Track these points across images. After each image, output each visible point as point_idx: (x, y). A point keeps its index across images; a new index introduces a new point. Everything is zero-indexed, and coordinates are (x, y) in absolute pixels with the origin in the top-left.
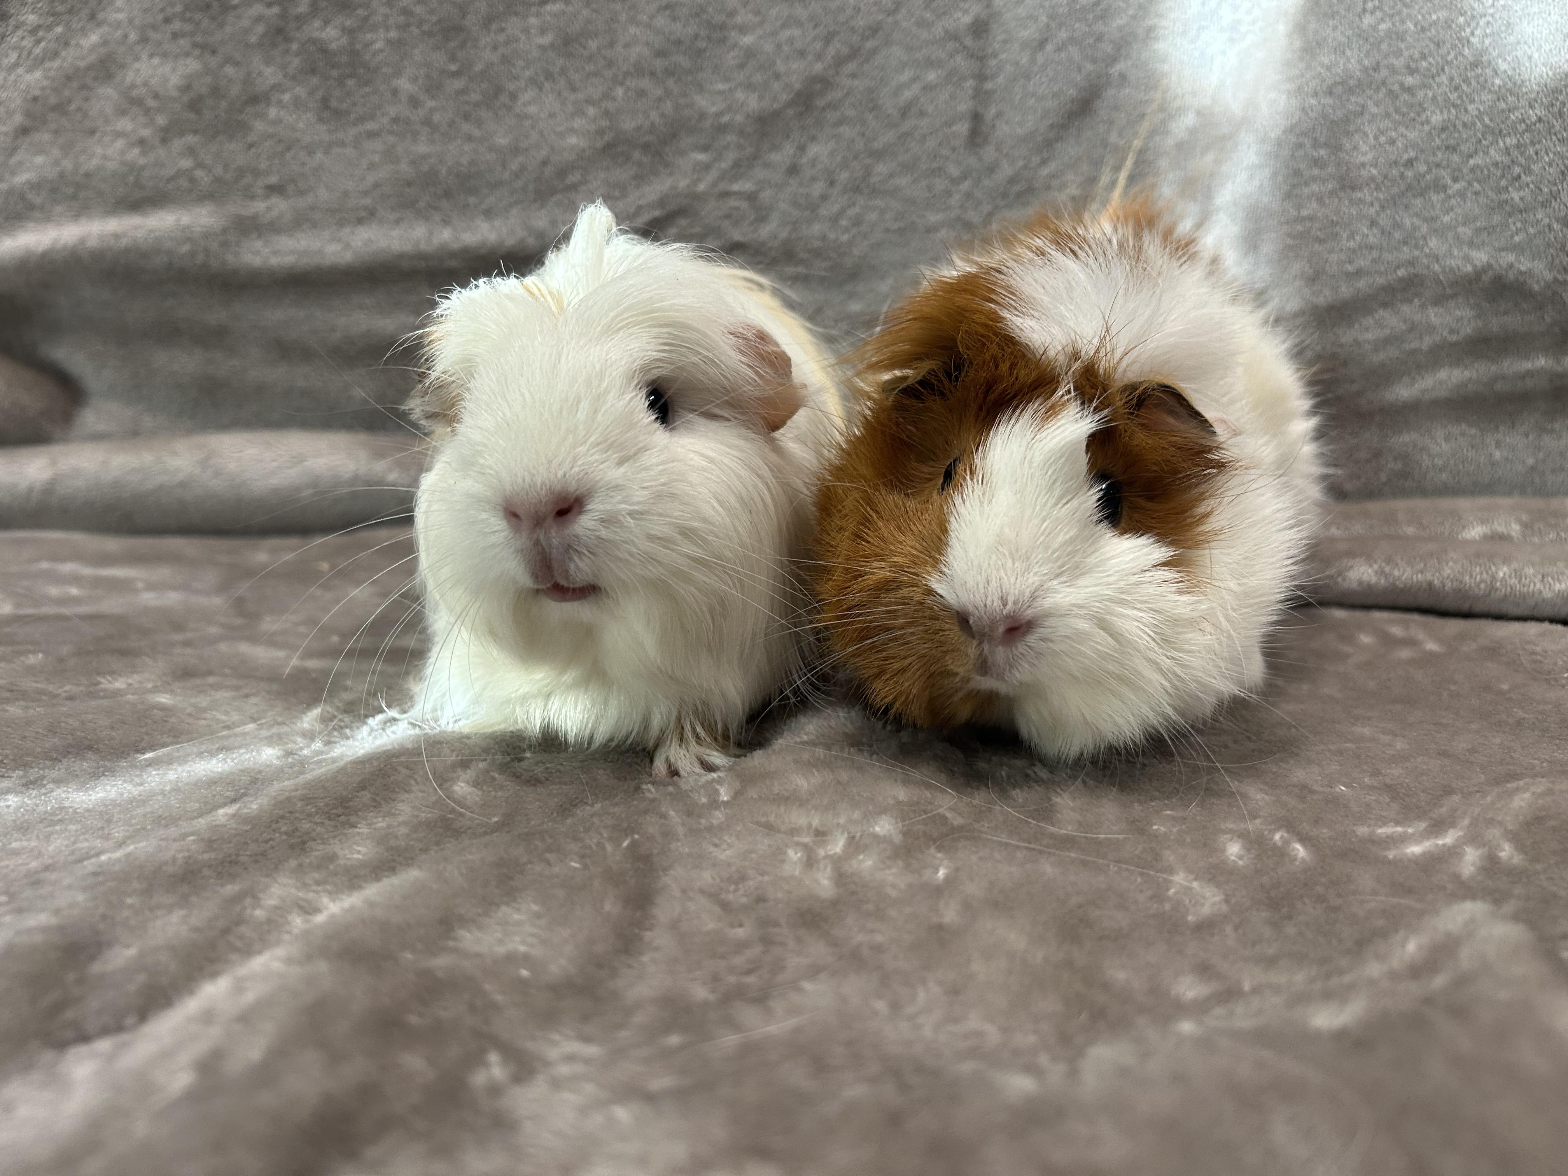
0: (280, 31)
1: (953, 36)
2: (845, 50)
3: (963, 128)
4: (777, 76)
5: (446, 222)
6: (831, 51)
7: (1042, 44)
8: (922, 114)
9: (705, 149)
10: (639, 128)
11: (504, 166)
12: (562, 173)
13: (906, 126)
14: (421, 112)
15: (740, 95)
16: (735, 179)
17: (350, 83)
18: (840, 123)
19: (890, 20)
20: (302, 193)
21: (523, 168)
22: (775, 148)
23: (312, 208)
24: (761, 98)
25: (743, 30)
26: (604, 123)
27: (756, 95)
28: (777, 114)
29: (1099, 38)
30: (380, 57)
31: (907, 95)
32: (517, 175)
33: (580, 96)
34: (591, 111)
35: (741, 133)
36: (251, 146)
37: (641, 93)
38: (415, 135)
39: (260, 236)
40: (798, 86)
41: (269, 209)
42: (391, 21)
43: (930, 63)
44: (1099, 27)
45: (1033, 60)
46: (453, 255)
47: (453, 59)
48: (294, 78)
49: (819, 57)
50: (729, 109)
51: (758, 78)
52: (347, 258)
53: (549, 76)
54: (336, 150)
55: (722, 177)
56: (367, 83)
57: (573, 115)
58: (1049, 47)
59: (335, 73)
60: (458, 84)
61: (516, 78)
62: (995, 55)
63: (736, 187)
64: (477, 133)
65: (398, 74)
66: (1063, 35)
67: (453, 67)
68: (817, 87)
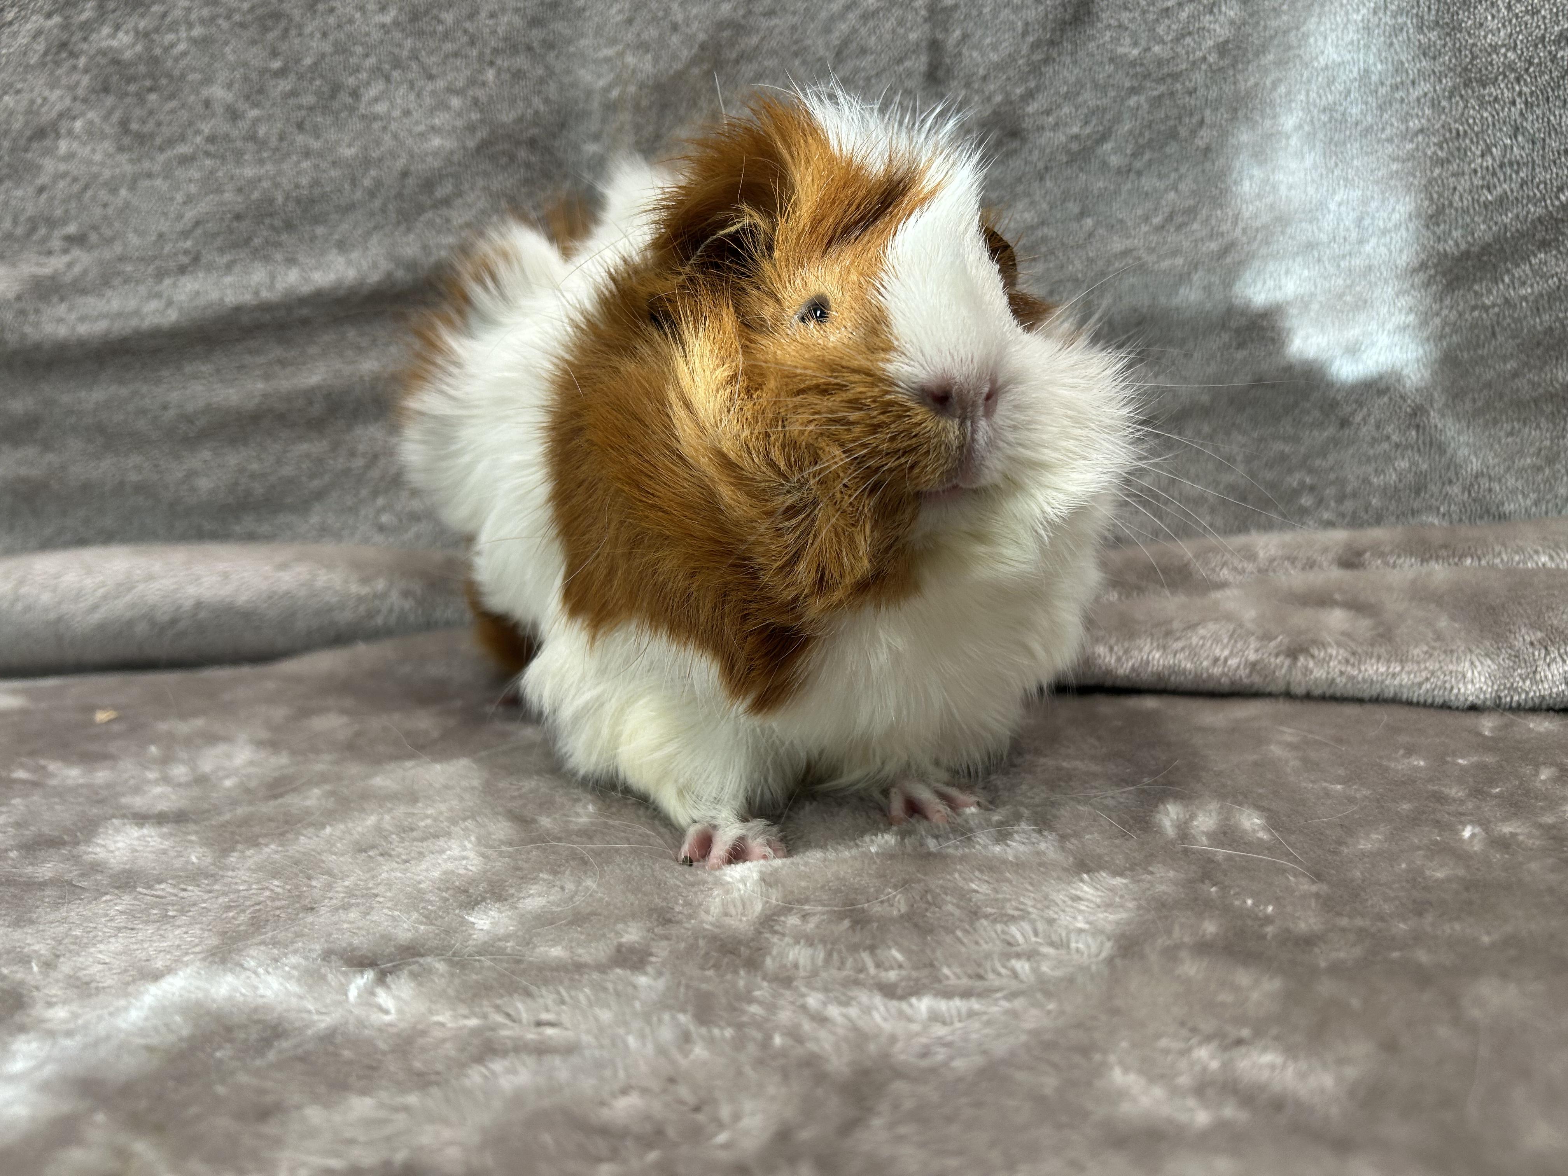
0: (64, 45)
3: (919, 63)
4: (675, 28)
5: (291, 261)
8: (863, 51)
10: (520, 120)
11: (354, 182)
12: (429, 184)
14: (244, 125)
15: (631, 60)
17: (153, 97)
20: (109, 241)
21: (378, 183)
22: (682, 121)
23: (121, 259)
24: (656, 60)
26: (475, 116)
27: (649, 57)
28: (680, 75)
30: (183, 63)
31: (842, 28)
32: (372, 194)
33: (441, 84)
34: (456, 102)
35: (637, 109)
36: (41, 190)
37: (518, 75)
38: (239, 155)
39: (62, 299)
40: (702, 36)
41: (70, 265)
42: (193, 17)
46: (303, 301)
47: (274, 54)
48: (85, 101)
50: (618, 80)
51: (652, 32)
52: (172, 316)
53: (397, 64)
54: (146, 183)
56: (172, 96)
57: (432, 111)
59: (132, 88)
60: (285, 85)
61: (357, 70)
64: (316, 145)
65: (208, 81)
67: (276, 65)
68: (726, 34)
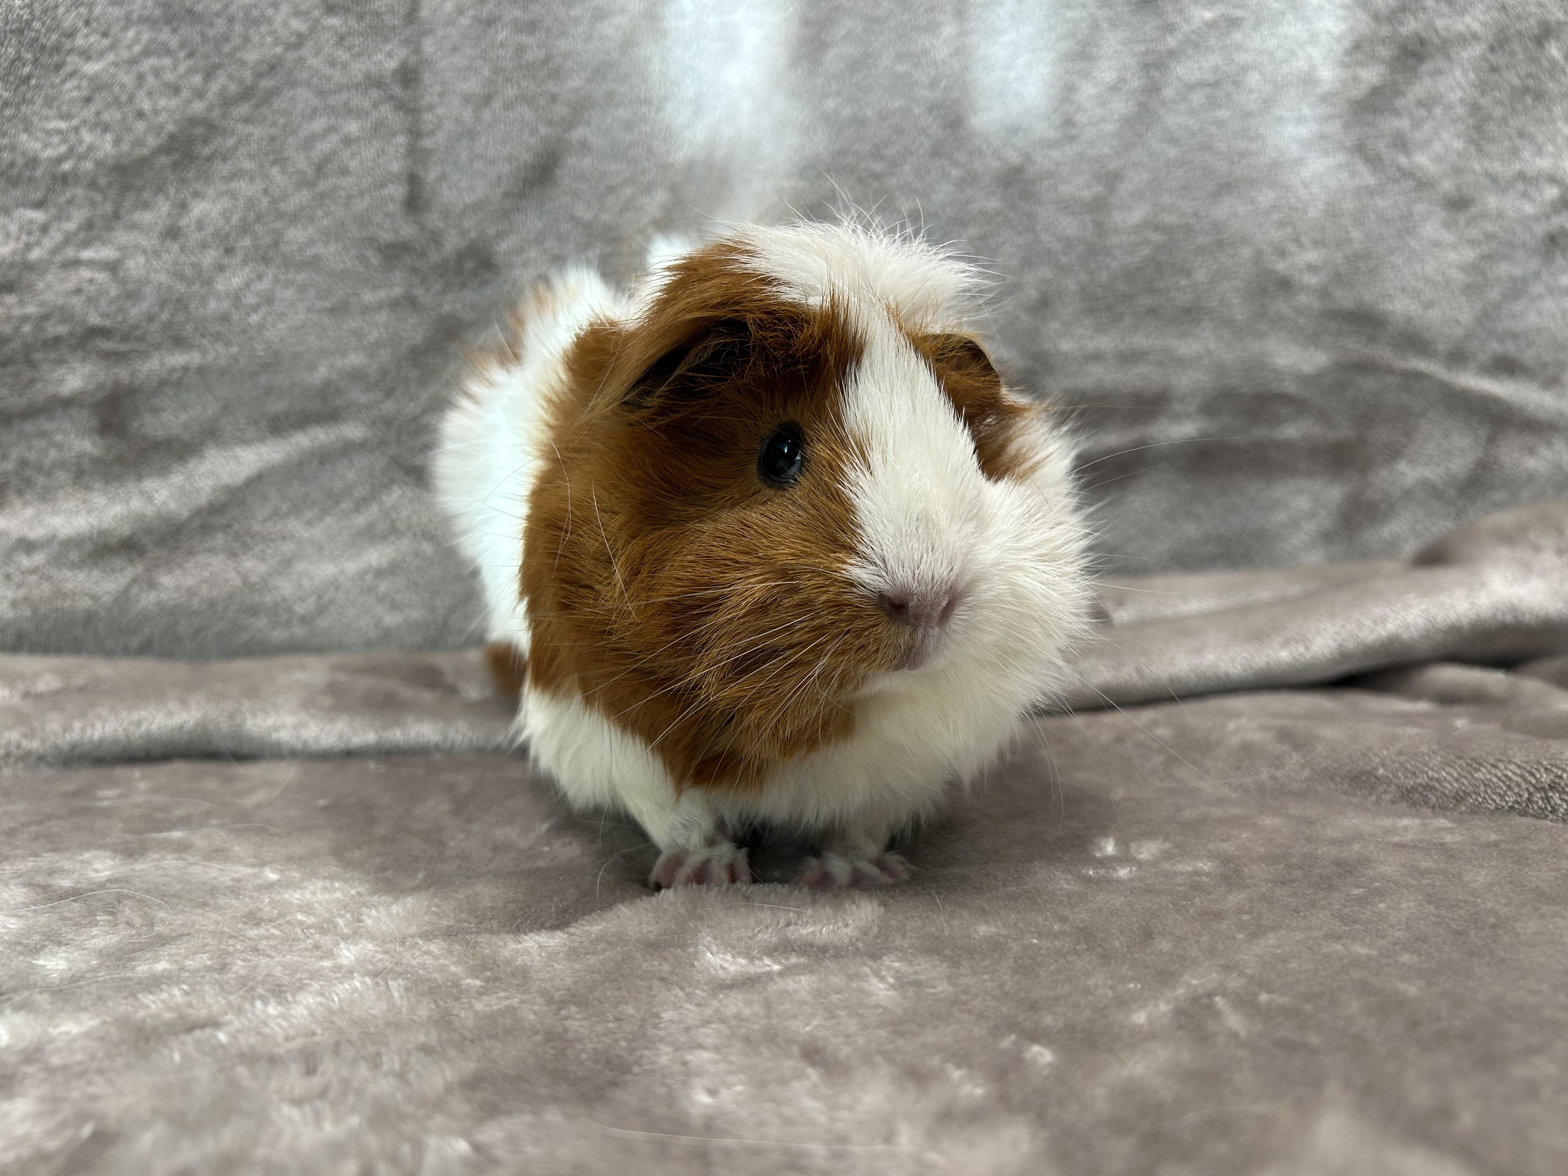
1: (374, 81)
2: (233, 88)
3: (397, 191)
4: (141, 115)
6: (214, 87)
7: (487, 100)
8: (344, 171)
9: (38, 205)
13: (324, 185)
15: (87, 137)
16: (86, 244)
18: (234, 176)
19: (291, 55)
22: (146, 206)
24: (117, 142)
25: (87, 55)
27: (109, 137)
28: (143, 162)
29: (553, 99)
31: (324, 147)
35: (93, 185)
40: (171, 128)
43: (349, 112)
44: (552, 87)
45: (478, 119)
49: (200, 94)
50: (72, 153)
51: (112, 116)
55: (67, 241)
58: (497, 105)
62: (431, 108)
63: (87, 254)
66: (511, 92)
68: (199, 131)
